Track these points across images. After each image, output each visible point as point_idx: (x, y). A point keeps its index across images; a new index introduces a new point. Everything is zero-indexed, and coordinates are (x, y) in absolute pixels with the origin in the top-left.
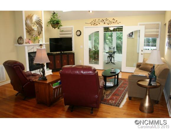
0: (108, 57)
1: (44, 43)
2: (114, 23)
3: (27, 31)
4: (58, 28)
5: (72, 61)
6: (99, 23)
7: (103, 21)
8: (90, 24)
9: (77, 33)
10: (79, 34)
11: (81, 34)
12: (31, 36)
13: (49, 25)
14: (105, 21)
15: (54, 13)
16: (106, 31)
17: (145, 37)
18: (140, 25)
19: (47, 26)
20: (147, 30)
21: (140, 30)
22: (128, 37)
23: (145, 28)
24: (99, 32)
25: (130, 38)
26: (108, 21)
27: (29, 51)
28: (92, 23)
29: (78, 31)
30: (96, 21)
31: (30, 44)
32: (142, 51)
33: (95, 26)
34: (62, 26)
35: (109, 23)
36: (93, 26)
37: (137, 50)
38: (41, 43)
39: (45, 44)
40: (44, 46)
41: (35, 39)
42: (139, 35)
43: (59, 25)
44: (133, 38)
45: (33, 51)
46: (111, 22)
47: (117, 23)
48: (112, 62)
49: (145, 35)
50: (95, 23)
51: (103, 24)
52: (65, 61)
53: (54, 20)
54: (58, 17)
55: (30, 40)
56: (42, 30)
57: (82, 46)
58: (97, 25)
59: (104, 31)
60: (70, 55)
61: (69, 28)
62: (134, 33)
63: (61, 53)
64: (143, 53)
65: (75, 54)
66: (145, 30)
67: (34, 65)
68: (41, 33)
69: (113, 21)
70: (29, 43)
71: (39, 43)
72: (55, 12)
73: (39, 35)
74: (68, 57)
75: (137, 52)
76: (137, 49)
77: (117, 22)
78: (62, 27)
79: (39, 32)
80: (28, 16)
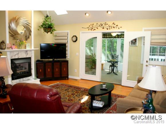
0: (110, 66)
1: (33, 48)
2: (114, 27)
3: (10, 35)
4: (51, 33)
5: (65, 70)
6: (97, 28)
7: (102, 25)
8: (88, 29)
9: (73, 38)
10: (75, 39)
11: (76, 40)
12: (16, 41)
13: (40, 29)
14: (104, 25)
15: (47, 16)
16: (105, 37)
17: (151, 45)
18: (145, 30)
19: (38, 30)
20: (154, 37)
21: (144, 37)
22: (131, 45)
23: (151, 35)
24: (96, 38)
25: (132, 45)
26: (107, 26)
27: (12, 57)
28: (89, 28)
29: (74, 36)
30: (93, 25)
31: (14, 50)
32: (147, 62)
33: (93, 31)
34: (55, 30)
35: (108, 28)
36: (90, 31)
37: (141, 61)
38: (28, 49)
39: (34, 50)
40: (33, 52)
41: (20, 44)
42: (144, 43)
43: (52, 29)
44: (136, 46)
45: (17, 58)
46: (111, 27)
47: (117, 28)
48: (114, 73)
49: (151, 43)
50: (93, 27)
51: (102, 29)
52: (57, 70)
53: (47, 24)
54: (51, 21)
55: (14, 45)
56: (30, 34)
57: (77, 54)
58: (95, 30)
59: (103, 37)
60: (63, 63)
61: (64, 32)
62: (137, 40)
63: (53, 60)
64: (147, 64)
65: (69, 62)
66: (151, 37)
67: (18, 73)
68: (29, 38)
69: (114, 25)
70: (12, 49)
71: (26, 48)
72: (49, 15)
73: (26, 40)
74: (61, 65)
75: (141, 63)
76: (141, 59)
77: (118, 26)
78: (55, 32)
79: (26, 36)
80: (13, 19)
